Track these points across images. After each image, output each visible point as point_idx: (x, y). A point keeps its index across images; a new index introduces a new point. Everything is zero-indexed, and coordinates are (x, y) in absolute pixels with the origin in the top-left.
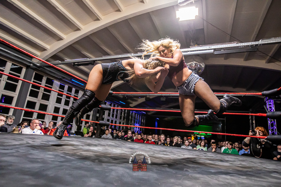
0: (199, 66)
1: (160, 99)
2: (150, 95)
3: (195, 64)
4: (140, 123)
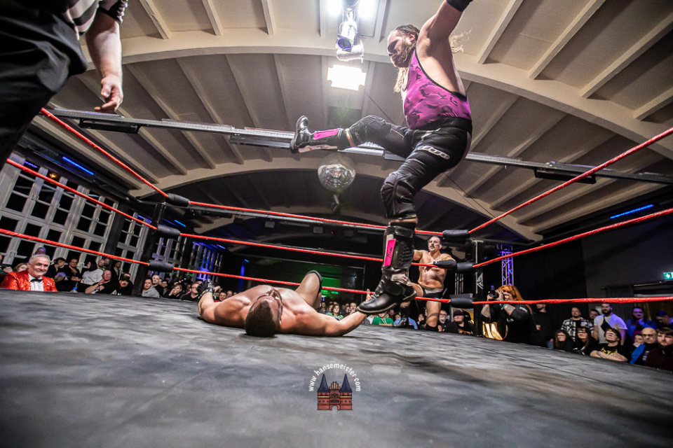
0: (346, 173)
1: (264, 223)
2: (245, 214)
3: (342, 168)
4: (210, 267)
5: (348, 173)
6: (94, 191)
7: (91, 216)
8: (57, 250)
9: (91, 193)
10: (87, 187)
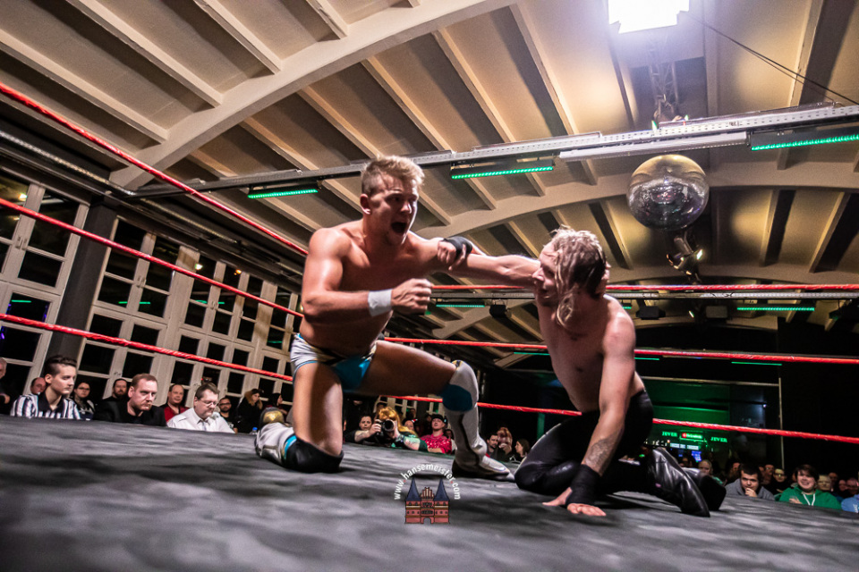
0: (685, 192)
5: (690, 189)
6: (282, 287)
7: (282, 324)
8: (246, 378)
9: (280, 290)
10: (275, 282)
